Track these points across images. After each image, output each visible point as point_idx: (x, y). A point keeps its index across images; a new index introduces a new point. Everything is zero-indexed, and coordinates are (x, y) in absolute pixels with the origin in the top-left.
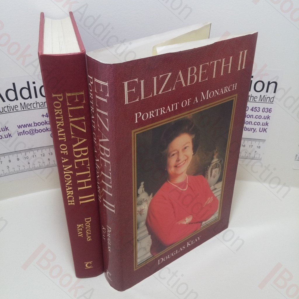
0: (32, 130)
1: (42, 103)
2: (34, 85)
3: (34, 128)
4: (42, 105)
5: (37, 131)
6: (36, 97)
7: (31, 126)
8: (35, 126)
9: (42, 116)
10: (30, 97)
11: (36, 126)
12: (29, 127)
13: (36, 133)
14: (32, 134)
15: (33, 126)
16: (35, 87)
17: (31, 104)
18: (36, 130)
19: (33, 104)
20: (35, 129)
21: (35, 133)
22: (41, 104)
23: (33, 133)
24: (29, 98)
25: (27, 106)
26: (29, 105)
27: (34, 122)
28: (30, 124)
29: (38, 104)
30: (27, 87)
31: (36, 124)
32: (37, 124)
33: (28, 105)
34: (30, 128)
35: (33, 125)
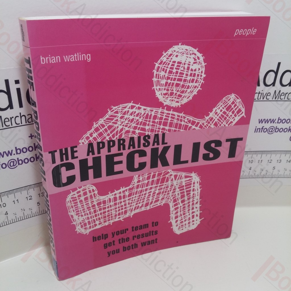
0: (13, 161)
1: (30, 116)
2: (18, 86)
3: (15, 157)
4: (31, 119)
5: (20, 162)
6: (21, 106)
7: (11, 155)
8: (17, 153)
9: (29, 137)
10: (11, 106)
11: (20, 153)
12: (8, 155)
13: (19, 164)
14: (13, 167)
15: (14, 154)
16: (18, 90)
17: (11, 118)
18: (18, 161)
19: (14, 118)
20: (18, 159)
21: (17, 164)
22: (27, 117)
23: (14, 165)
24: (9, 108)
25: (5, 122)
26: (9, 121)
27: (16, 148)
28: (9, 151)
29: (23, 118)
30: (5, 90)
31: (19, 151)
32: (22, 151)
33: (7, 120)
34: (10, 158)
35: (14, 152)
